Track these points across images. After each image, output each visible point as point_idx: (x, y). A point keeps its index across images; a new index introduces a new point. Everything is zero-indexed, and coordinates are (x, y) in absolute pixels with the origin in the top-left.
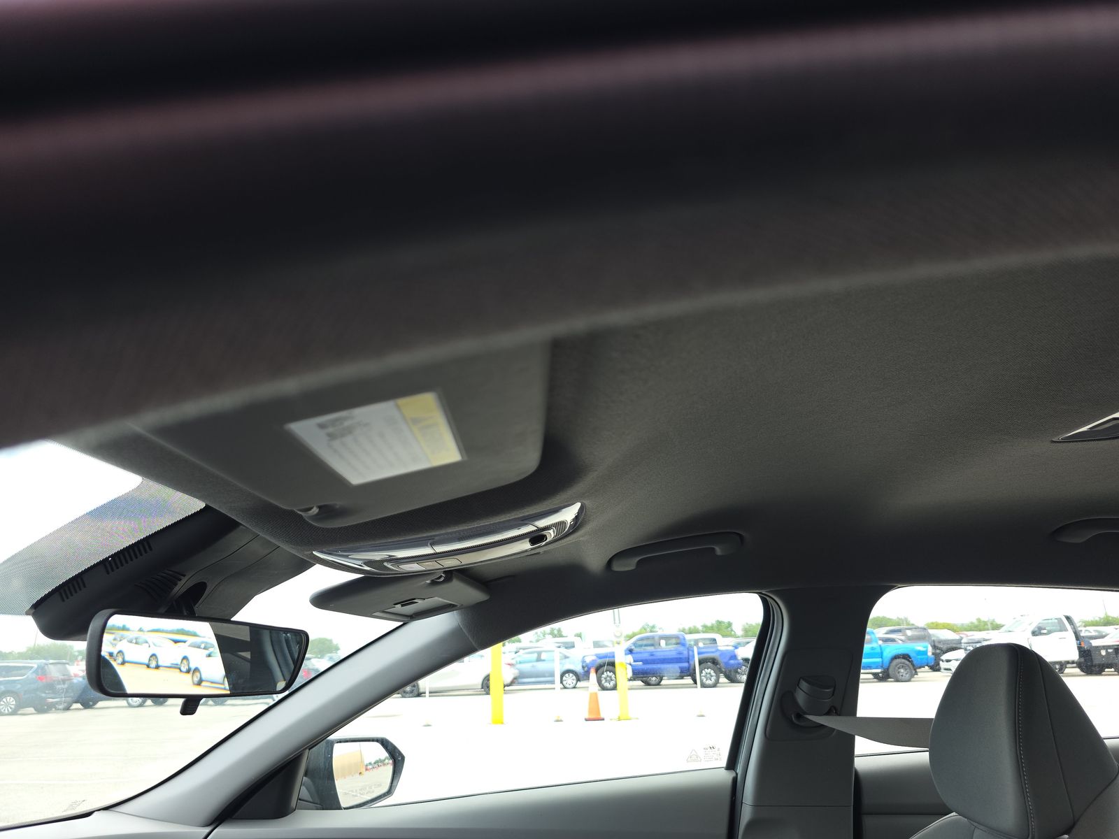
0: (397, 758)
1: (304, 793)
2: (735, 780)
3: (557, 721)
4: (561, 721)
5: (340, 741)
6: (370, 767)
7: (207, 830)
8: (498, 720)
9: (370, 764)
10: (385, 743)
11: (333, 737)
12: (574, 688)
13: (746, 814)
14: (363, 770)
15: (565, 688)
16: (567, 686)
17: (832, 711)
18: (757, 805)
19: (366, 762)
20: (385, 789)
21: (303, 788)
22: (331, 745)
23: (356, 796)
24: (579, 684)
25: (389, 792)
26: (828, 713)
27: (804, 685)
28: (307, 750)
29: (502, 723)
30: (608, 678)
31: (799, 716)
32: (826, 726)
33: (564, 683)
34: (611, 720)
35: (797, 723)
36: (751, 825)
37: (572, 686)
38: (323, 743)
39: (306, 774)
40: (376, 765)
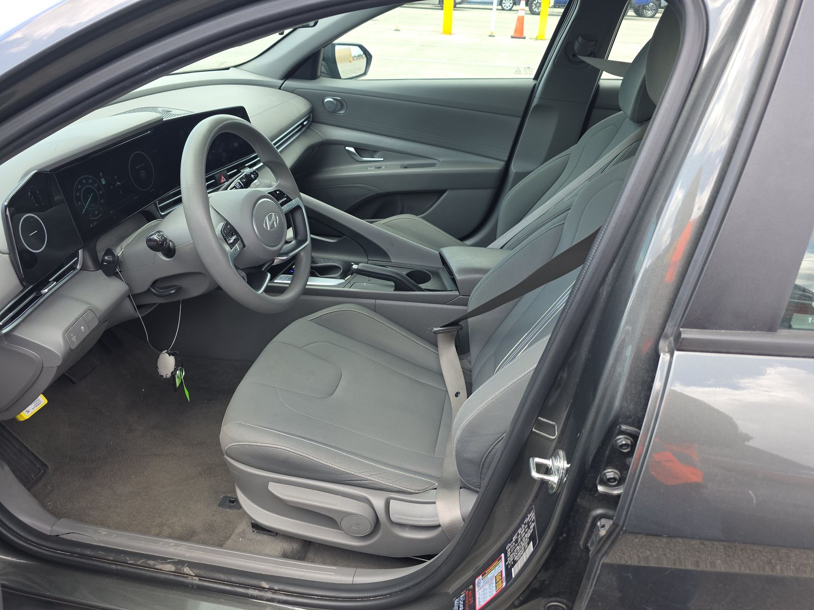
0: (368, 56)
1: (323, 69)
2: (535, 85)
3: (490, 36)
4: (494, 36)
5: (339, 44)
6: (355, 58)
7: (282, 81)
8: (448, 32)
9: (355, 56)
10: (361, 47)
11: (335, 42)
12: (510, 10)
13: (535, 101)
14: (352, 60)
15: (503, 9)
16: (505, 8)
17: (592, 55)
18: (541, 98)
19: (353, 55)
20: (363, 72)
21: (322, 67)
22: (334, 46)
23: (348, 74)
24: (515, 8)
25: (365, 74)
26: (590, 55)
27: (580, 39)
28: (323, 48)
29: (451, 34)
30: (538, 5)
31: (574, 55)
32: (586, 63)
33: (503, 5)
34: (531, 39)
35: (572, 59)
36: (536, 106)
37: (509, 8)
38: (330, 45)
39: (323, 60)
40: (358, 58)
